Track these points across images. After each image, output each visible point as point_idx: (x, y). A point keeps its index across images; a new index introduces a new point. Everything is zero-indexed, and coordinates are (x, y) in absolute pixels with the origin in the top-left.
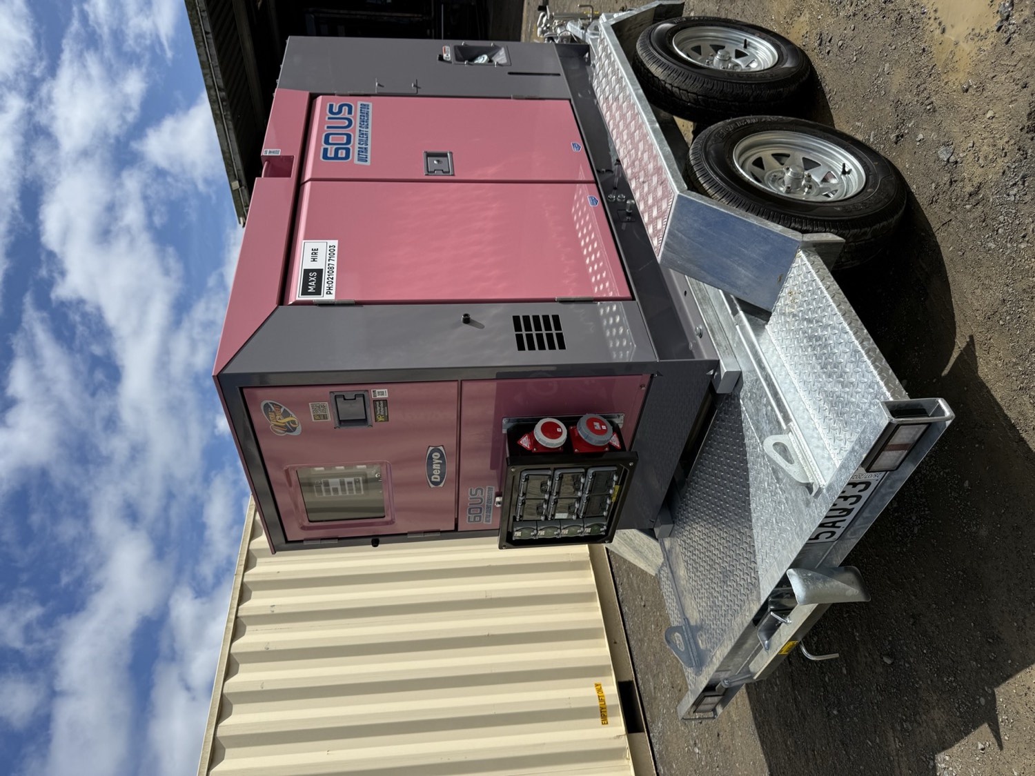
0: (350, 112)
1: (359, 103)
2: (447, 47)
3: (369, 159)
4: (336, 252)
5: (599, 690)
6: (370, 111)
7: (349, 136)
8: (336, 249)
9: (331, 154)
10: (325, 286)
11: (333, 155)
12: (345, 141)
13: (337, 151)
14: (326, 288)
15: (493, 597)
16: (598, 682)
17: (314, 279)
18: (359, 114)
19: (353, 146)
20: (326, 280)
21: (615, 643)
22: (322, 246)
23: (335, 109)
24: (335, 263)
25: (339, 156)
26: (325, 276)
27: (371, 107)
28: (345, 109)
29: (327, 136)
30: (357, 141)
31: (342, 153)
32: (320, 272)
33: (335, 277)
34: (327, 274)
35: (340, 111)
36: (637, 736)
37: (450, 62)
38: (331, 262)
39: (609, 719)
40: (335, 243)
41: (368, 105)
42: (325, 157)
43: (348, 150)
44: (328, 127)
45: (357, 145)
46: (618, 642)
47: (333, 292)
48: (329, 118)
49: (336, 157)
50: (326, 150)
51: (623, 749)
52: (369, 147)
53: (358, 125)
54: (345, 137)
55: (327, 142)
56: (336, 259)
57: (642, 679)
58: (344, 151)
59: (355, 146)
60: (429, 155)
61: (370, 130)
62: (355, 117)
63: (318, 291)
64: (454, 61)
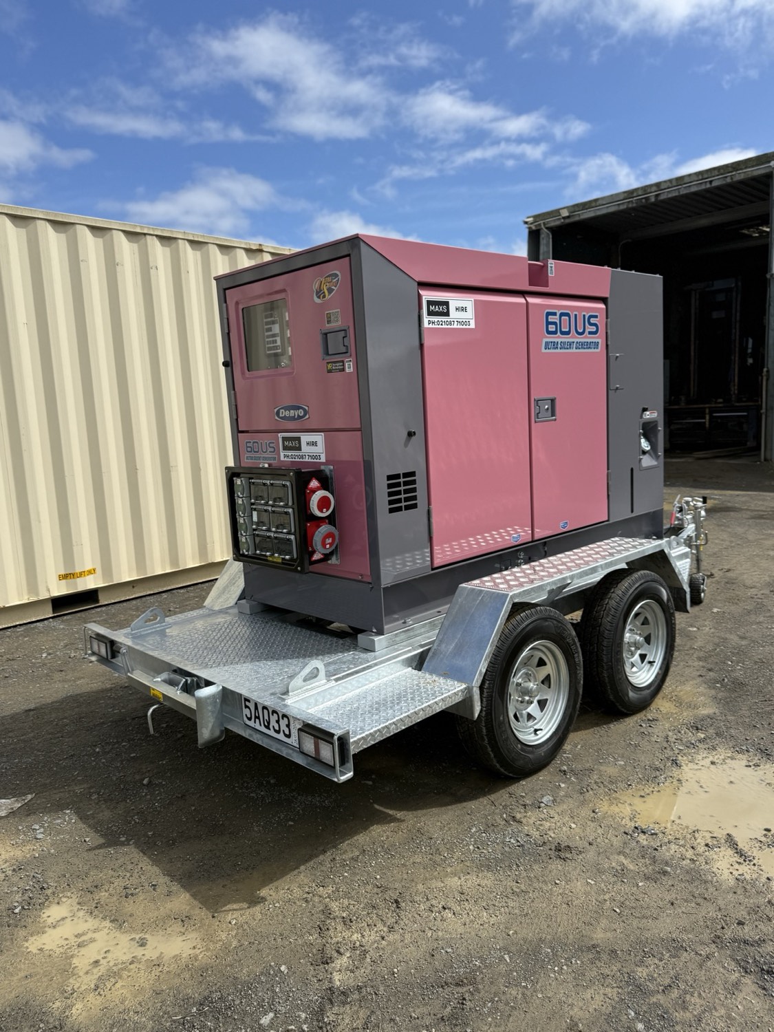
0: (590, 333)
1: (599, 341)
2: (656, 414)
3: (547, 351)
4: (464, 327)
5: (90, 572)
6: (593, 350)
7: (568, 333)
8: (467, 327)
9: (551, 318)
10: (435, 319)
11: (550, 320)
12: (563, 330)
13: (555, 323)
14: (433, 320)
15: (172, 473)
16: (97, 571)
17: (441, 309)
18: (589, 340)
19: (559, 337)
20: (440, 320)
21: (133, 587)
22: (469, 315)
23: (593, 321)
24: (455, 326)
25: (550, 326)
26: (444, 319)
27: (596, 350)
28: (593, 329)
29: (568, 315)
30: (563, 340)
31: (552, 328)
32: (447, 314)
33: (443, 326)
34: (446, 320)
35: (591, 324)
36: (49, 608)
37: (641, 417)
38: (456, 323)
39: (64, 581)
40: (473, 326)
41: (597, 348)
42: (548, 314)
43: (555, 333)
44: (576, 315)
45: (559, 340)
46: (135, 589)
47: (431, 326)
48: (584, 316)
49: (548, 323)
50: (555, 314)
51: (37, 595)
52: (559, 351)
53: (579, 340)
54: (567, 330)
55: (562, 314)
56: (459, 327)
57: (101, 611)
58: (554, 330)
59: (559, 339)
60: (553, 401)
61: (574, 350)
62: (586, 337)
63: (430, 313)
64: (642, 421)
